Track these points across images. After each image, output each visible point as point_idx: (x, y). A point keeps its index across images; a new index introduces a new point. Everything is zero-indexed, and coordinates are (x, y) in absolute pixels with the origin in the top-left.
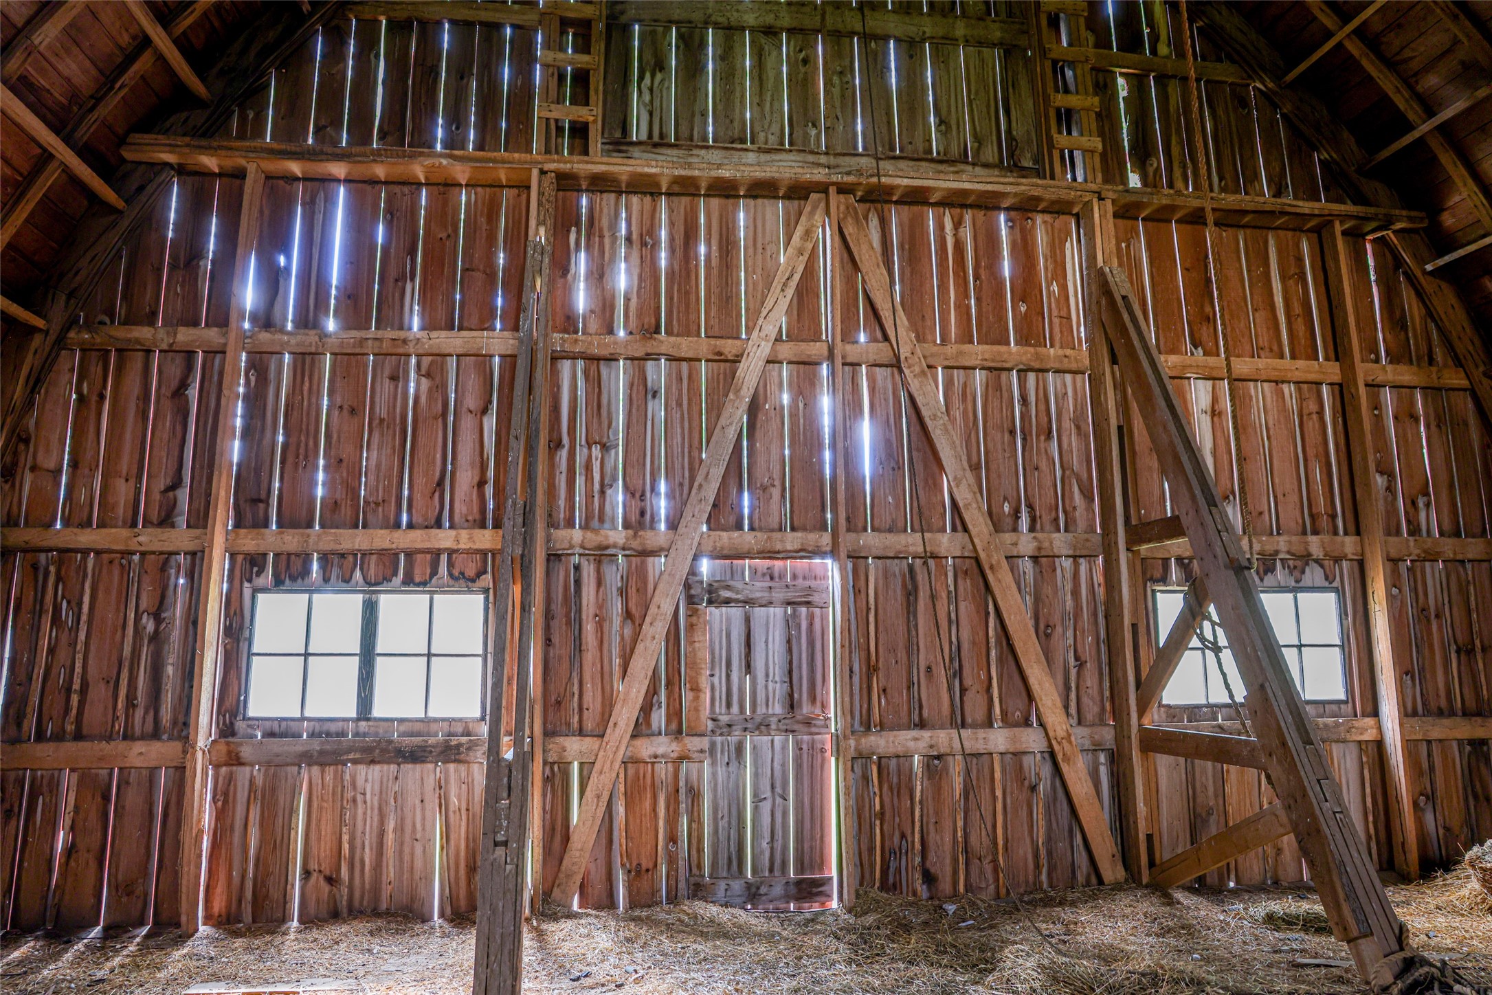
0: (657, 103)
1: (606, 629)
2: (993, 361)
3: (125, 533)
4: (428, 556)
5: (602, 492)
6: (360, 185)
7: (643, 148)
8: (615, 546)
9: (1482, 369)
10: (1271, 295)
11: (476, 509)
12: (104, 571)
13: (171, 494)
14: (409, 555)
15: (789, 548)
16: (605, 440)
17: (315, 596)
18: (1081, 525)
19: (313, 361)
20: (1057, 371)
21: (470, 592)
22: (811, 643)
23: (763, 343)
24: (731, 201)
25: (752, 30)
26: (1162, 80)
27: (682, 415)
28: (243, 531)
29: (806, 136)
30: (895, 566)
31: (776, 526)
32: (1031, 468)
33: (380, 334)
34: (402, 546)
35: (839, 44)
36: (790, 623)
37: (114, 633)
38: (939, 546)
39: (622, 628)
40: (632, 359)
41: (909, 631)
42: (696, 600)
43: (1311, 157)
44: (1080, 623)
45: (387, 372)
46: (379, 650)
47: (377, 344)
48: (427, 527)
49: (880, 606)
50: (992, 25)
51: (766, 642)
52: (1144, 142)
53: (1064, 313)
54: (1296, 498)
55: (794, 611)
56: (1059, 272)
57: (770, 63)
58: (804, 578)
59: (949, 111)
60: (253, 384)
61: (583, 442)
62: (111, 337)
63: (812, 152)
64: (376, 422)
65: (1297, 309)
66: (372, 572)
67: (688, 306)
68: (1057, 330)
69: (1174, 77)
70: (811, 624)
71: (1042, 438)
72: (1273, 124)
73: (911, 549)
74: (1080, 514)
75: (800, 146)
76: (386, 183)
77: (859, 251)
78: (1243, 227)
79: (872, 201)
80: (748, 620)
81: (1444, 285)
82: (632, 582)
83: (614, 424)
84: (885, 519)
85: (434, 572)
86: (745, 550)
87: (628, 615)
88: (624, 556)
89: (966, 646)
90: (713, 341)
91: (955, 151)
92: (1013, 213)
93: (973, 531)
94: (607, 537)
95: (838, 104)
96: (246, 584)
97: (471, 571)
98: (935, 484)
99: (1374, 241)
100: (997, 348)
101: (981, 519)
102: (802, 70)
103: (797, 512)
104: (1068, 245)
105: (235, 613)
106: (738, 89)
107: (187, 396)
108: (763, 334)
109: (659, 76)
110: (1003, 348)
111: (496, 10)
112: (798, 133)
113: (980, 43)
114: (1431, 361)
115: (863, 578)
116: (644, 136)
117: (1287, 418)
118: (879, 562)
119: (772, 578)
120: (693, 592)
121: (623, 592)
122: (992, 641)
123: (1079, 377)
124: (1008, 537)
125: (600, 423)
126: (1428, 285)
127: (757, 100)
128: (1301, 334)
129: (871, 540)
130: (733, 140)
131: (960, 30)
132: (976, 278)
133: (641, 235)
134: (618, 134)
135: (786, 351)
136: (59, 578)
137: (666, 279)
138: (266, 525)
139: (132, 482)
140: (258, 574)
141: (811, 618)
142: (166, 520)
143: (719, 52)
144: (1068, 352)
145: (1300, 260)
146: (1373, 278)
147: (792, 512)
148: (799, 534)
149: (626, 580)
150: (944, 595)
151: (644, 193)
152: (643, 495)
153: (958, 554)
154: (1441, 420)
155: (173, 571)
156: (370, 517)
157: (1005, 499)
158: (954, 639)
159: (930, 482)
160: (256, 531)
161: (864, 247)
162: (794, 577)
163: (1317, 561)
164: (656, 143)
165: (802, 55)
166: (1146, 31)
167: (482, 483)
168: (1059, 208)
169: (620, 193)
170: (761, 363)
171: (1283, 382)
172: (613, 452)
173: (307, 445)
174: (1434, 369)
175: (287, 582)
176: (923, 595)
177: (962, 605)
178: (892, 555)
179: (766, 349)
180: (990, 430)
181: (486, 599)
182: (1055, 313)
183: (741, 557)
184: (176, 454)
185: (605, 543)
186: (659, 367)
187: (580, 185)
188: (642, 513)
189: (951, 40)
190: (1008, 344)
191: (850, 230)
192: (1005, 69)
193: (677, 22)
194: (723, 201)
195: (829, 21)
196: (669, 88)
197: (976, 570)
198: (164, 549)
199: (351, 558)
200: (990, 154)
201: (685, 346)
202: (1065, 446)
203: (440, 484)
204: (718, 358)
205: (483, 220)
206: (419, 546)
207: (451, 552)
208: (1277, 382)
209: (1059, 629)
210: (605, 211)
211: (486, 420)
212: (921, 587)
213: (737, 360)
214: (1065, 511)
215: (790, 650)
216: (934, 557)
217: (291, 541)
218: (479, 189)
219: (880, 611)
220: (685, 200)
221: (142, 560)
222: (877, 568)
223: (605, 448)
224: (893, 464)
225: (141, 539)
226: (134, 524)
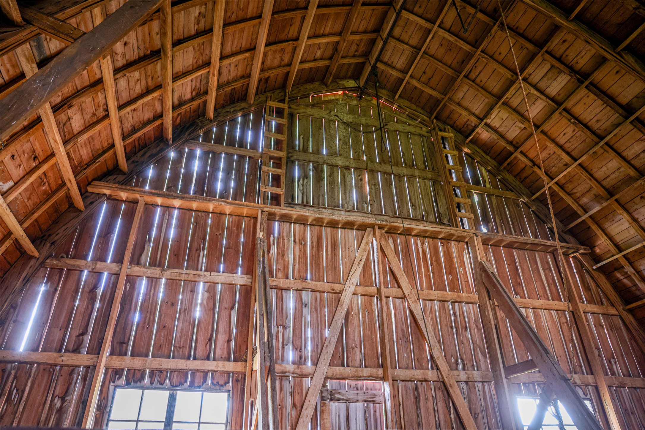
0: (305, 190)
1: (284, 413)
2: (442, 298)
3: (55, 354)
4: (202, 374)
5: (283, 347)
6: (184, 211)
7: (300, 206)
8: (289, 372)
9: (622, 307)
10: (541, 276)
11: (225, 352)
12: (40, 374)
13: (81, 337)
14: (194, 372)
15: (365, 375)
16: (284, 324)
17: (146, 391)
18: (483, 368)
19: (156, 281)
20: (467, 303)
21: (221, 391)
22: (376, 421)
23: (351, 286)
24: (335, 229)
25: (341, 167)
26: (489, 196)
27: (318, 315)
28: (114, 357)
29: (363, 207)
30: (410, 385)
31: (359, 366)
32: (460, 343)
33: (188, 272)
34: (191, 368)
35: (373, 175)
36: (366, 410)
37: (39, 407)
38: (427, 376)
39: (291, 411)
40: (296, 290)
41: (418, 415)
42: (325, 399)
43: (544, 226)
44: (488, 413)
45: (189, 289)
46: (174, 420)
47: (187, 276)
48: (202, 360)
49: (404, 403)
50: (428, 173)
51: (356, 419)
52: (486, 217)
53: (466, 280)
54: (564, 358)
55: (368, 405)
56: (463, 264)
57: (348, 179)
58: (371, 390)
59: (415, 202)
60: (128, 289)
61: (275, 325)
62: (66, 263)
63: (366, 213)
64: (183, 310)
65: (551, 282)
66: (175, 380)
67: (319, 269)
68: (464, 286)
69: (493, 195)
70: (375, 411)
71: (464, 330)
72: (529, 213)
73: (416, 377)
74: (482, 363)
75: (361, 210)
76: (195, 211)
77: (387, 251)
78: (527, 250)
79: (390, 233)
80: (348, 409)
81: (601, 275)
82: (296, 390)
83: (288, 317)
84: (404, 363)
85: (205, 381)
86: (347, 375)
87: (294, 405)
88: (293, 377)
89: (442, 423)
90: (330, 284)
91: (419, 216)
92: (443, 241)
93: (442, 369)
94: (285, 368)
95: (374, 196)
96: (112, 384)
97: (222, 382)
98: (423, 349)
99: (572, 257)
100: (442, 292)
101: (444, 364)
102: (360, 183)
103: (367, 359)
104: (464, 253)
105: (104, 398)
106: (336, 187)
107: (96, 292)
108: (351, 282)
109: (306, 181)
110: (445, 292)
111: (244, 151)
112: (360, 206)
113: (424, 178)
114: (602, 304)
115: (396, 390)
116: (300, 202)
117: (555, 324)
118: (403, 383)
119: (357, 389)
120: (323, 395)
121: (292, 394)
122: (453, 420)
123: (475, 305)
124: (455, 372)
125: (282, 317)
126: (595, 274)
127: (343, 192)
128: (554, 291)
129: (400, 373)
130: (335, 207)
131: (417, 173)
132: (432, 265)
133: (300, 240)
134: (290, 200)
135: (360, 290)
136: (15, 377)
137: (310, 258)
138: (125, 354)
139: (63, 331)
140: (118, 379)
141: (375, 408)
142: (77, 350)
143: (329, 174)
144: (470, 295)
145: (548, 263)
146: (575, 271)
147: (365, 359)
148: (369, 369)
149: (293, 388)
150: (431, 398)
151: (301, 224)
152: (301, 349)
153: (436, 380)
154: (612, 328)
155: (75, 376)
156: (176, 354)
157: (452, 356)
158: (437, 419)
159: (421, 348)
160: (121, 357)
161: (389, 250)
162: (367, 389)
163: (579, 386)
164: (305, 205)
165: (360, 178)
166: (481, 179)
167: (229, 341)
168: (460, 240)
169: (291, 223)
170: (351, 294)
171: (551, 310)
172: (288, 330)
173: (150, 318)
174: (604, 306)
175: (132, 383)
176: (422, 398)
177: (439, 403)
178: (408, 379)
179: (352, 289)
180: (443, 326)
181: (229, 395)
182: (463, 279)
183: (344, 379)
184: (87, 318)
185: (285, 370)
186: (307, 294)
187: (275, 218)
188: (301, 358)
189: (413, 176)
190: (446, 291)
191: (383, 243)
192: (434, 188)
193: (313, 162)
194: (332, 229)
195: (369, 166)
196: (310, 185)
197: (443, 388)
198: (74, 364)
199: (165, 373)
200: (432, 218)
201: (319, 286)
202: (473, 334)
203: (210, 340)
204: (333, 292)
205: (234, 229)
206: (198, 368)
207: (214, 372)
208: (549, 310)
209: (480, 415)
210: (285, 229)
211: (232, 312)
212: (421, 395)
213: (341, 293)
214: (476, 362)
215: (366, 424)
216: (426, 381)
217: (138, 363)
218: (234, 217)
219: (405, 405)
220: (317, 228)
221: (60, 370)
222: (402, 385)
223: (285, 328)
224: (405, 340)
225: (63, 358)
226: (60, 351)
